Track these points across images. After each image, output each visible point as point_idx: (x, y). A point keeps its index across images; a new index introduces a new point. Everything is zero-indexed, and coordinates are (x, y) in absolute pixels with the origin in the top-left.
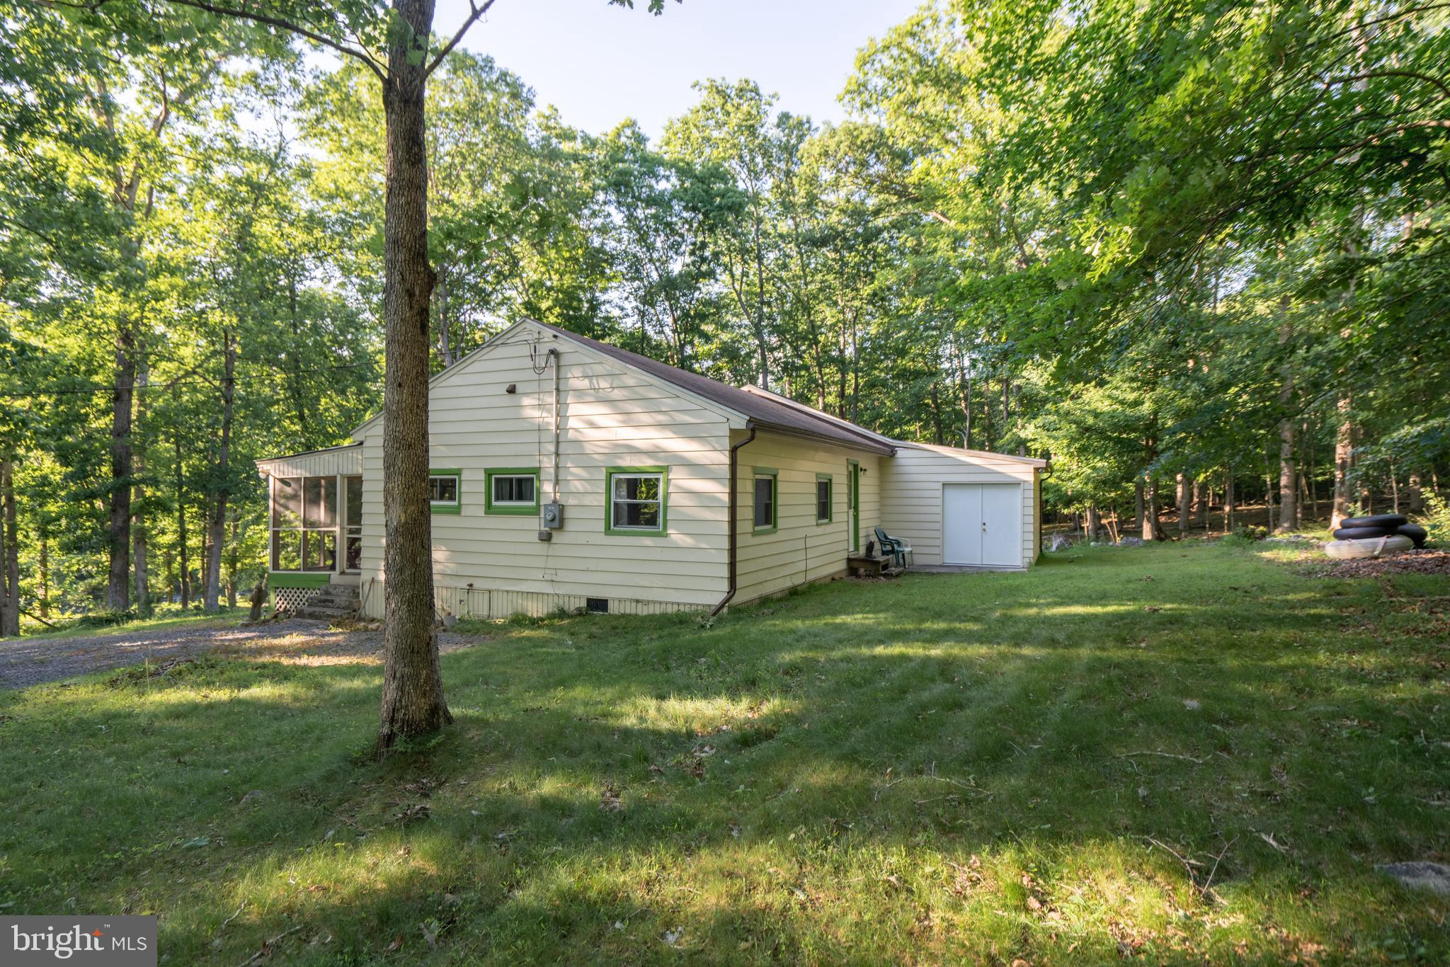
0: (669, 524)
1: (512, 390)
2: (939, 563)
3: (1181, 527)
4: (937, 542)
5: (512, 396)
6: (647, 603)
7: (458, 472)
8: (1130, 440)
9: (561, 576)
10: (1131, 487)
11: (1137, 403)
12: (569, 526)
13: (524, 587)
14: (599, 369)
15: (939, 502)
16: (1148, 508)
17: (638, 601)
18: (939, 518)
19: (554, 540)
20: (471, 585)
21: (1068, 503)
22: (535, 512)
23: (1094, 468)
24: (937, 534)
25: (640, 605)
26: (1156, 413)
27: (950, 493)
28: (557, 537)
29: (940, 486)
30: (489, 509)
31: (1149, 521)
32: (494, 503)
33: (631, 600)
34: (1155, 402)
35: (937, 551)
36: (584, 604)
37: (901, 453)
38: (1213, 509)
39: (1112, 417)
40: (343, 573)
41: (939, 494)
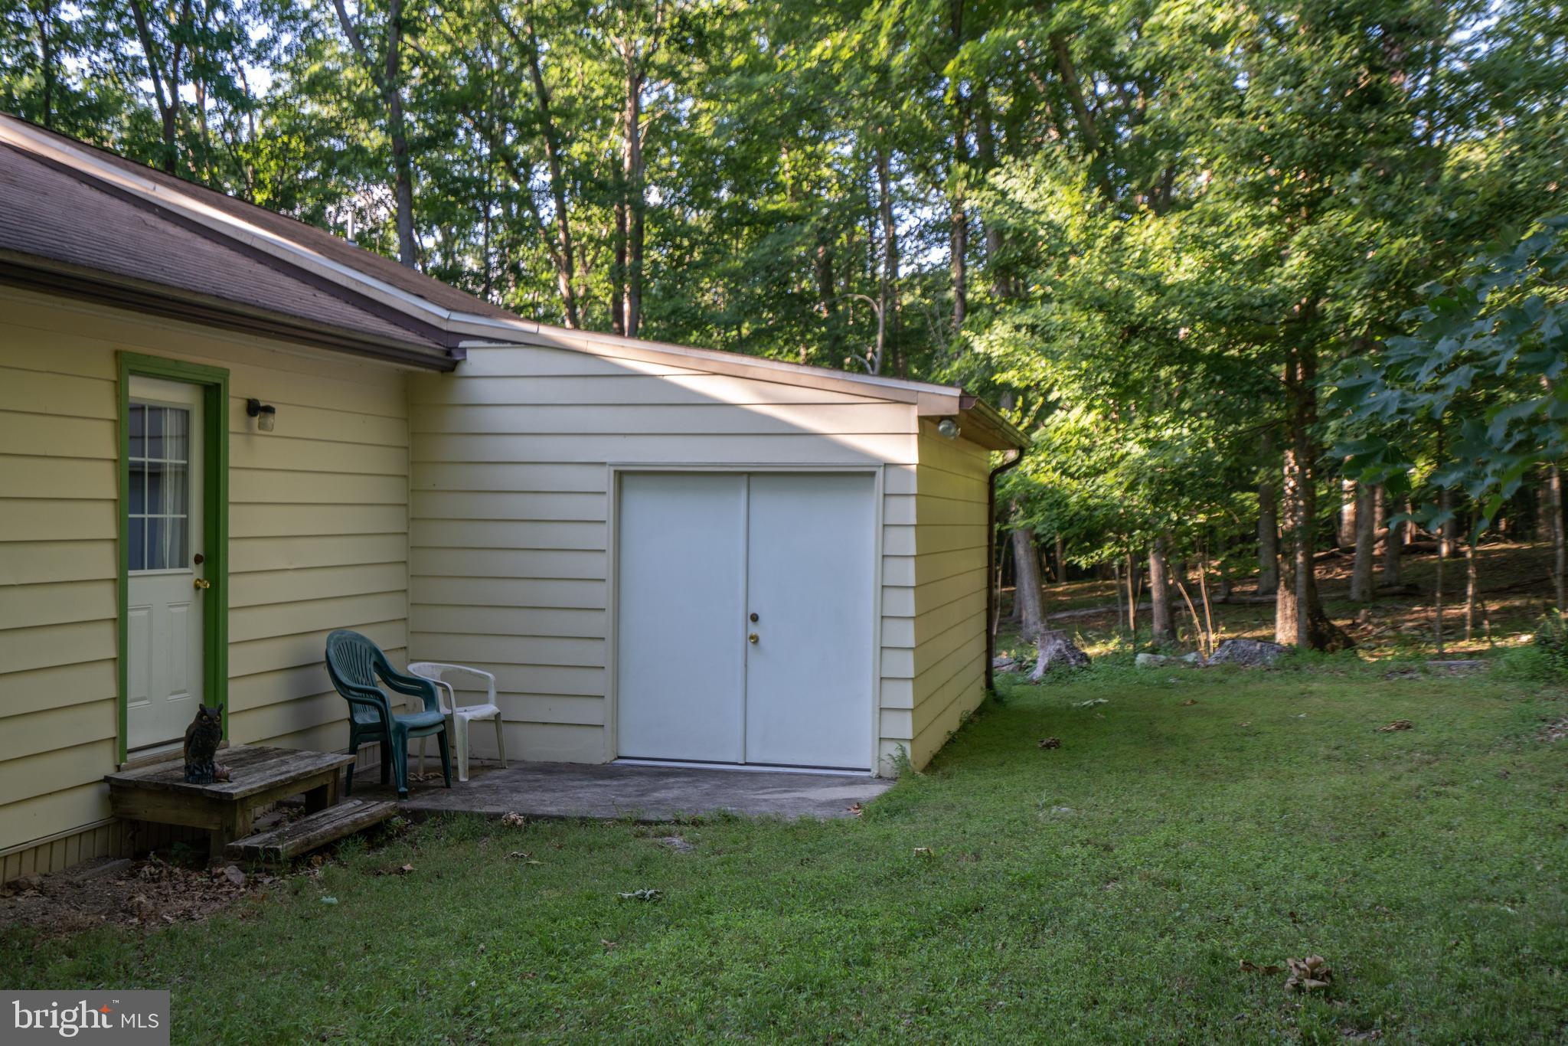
2: (600, 756)
3: (1355, 594)
4: (596, 682)
8: (1246, 362)
10: (1249, 499)
11: (1269, 258)
15: (602, 537)
16: (1289, 556)
18: (601, 595)
21: (1093, 538)
23: (1154, 444)
24: (596, 654)
26: (1317, 288)
27: (643, 505)
29: (604, 480)
31: (1291, 586)
34: (1318, 254)
35: (592, 713)
37: (478, 360)
38: (1413, 550)
39: (1202, 294)
41: (602, 508)
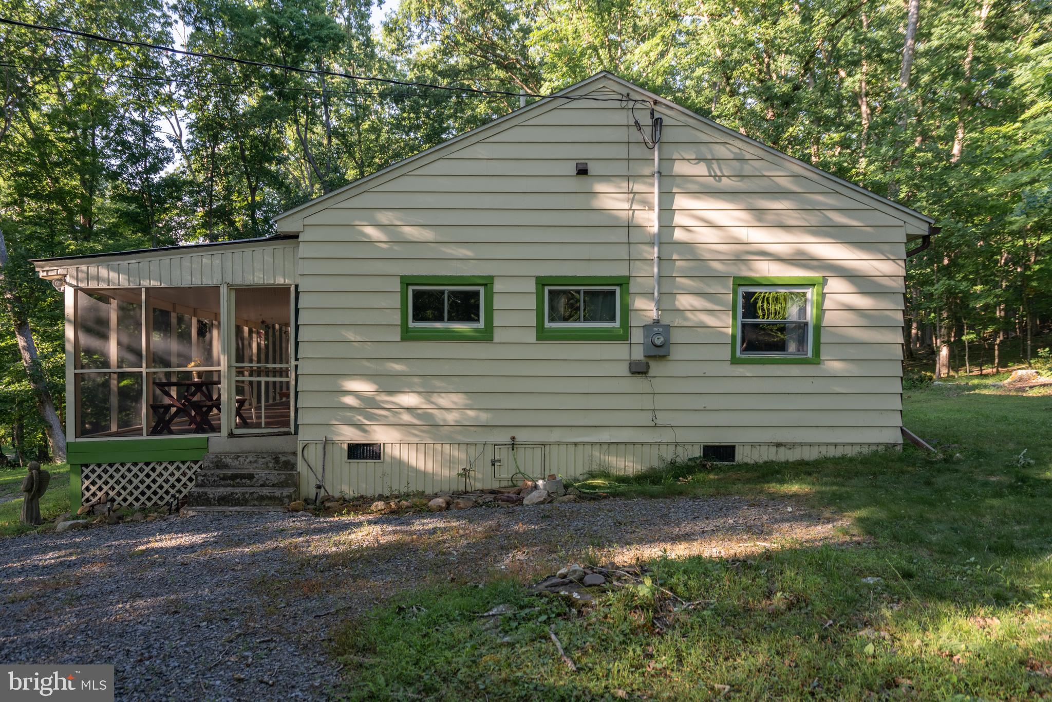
0: (823, 348)
1: (582, 171)
5: (582, 178)
6: (793, 446)
7: (487, 282)
9: (662, 419)
12: (676, 353)
13: (605, 436)
14: (721, 151)
17: (778, 445)
19: (652, 373)
20: (513, 438)
22: (623, 336)
25: (782, 449)
28: (656, 368)
30: (543, 335)
32: (547, 325)
33: (769, 444)
36: (698, 452)
40: (231, 435)
